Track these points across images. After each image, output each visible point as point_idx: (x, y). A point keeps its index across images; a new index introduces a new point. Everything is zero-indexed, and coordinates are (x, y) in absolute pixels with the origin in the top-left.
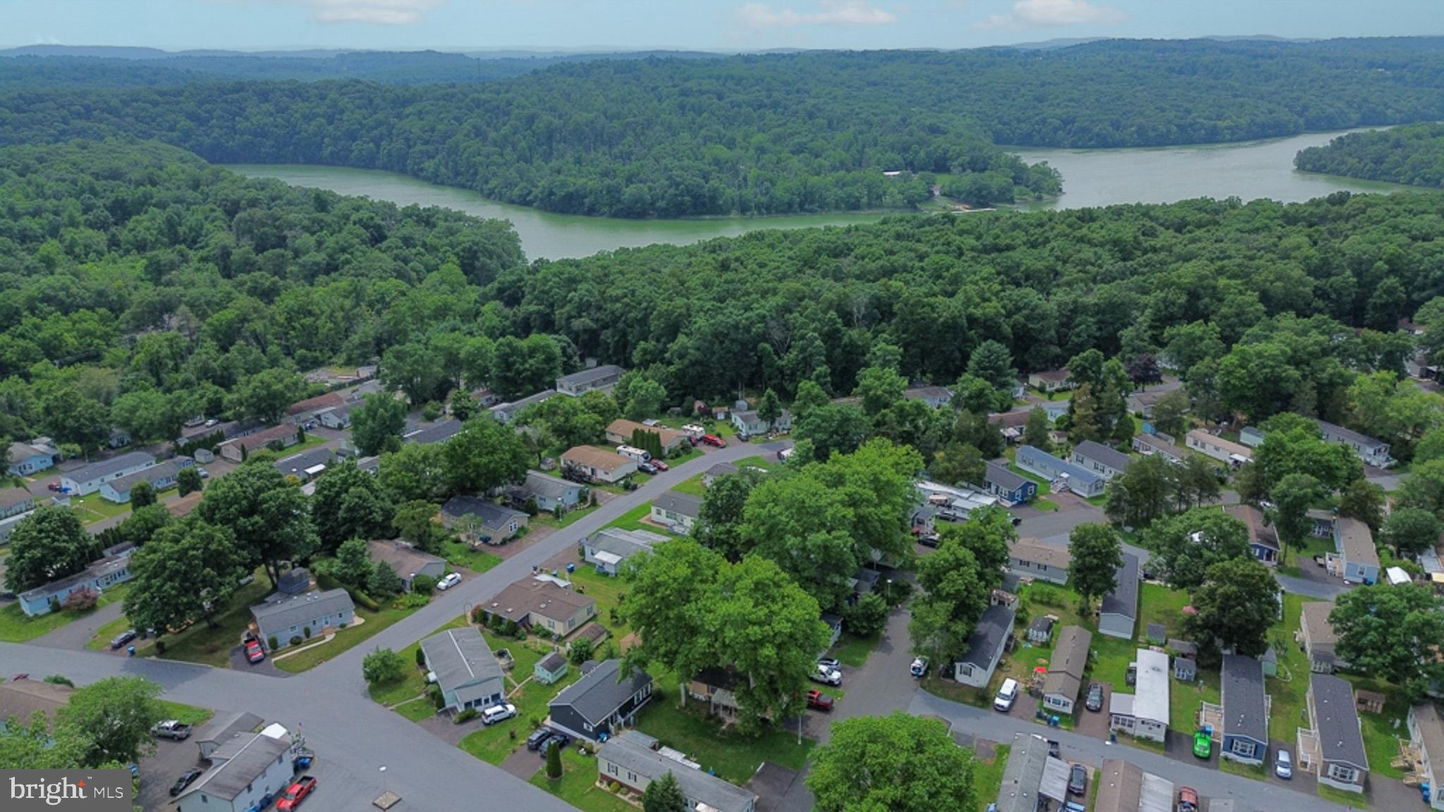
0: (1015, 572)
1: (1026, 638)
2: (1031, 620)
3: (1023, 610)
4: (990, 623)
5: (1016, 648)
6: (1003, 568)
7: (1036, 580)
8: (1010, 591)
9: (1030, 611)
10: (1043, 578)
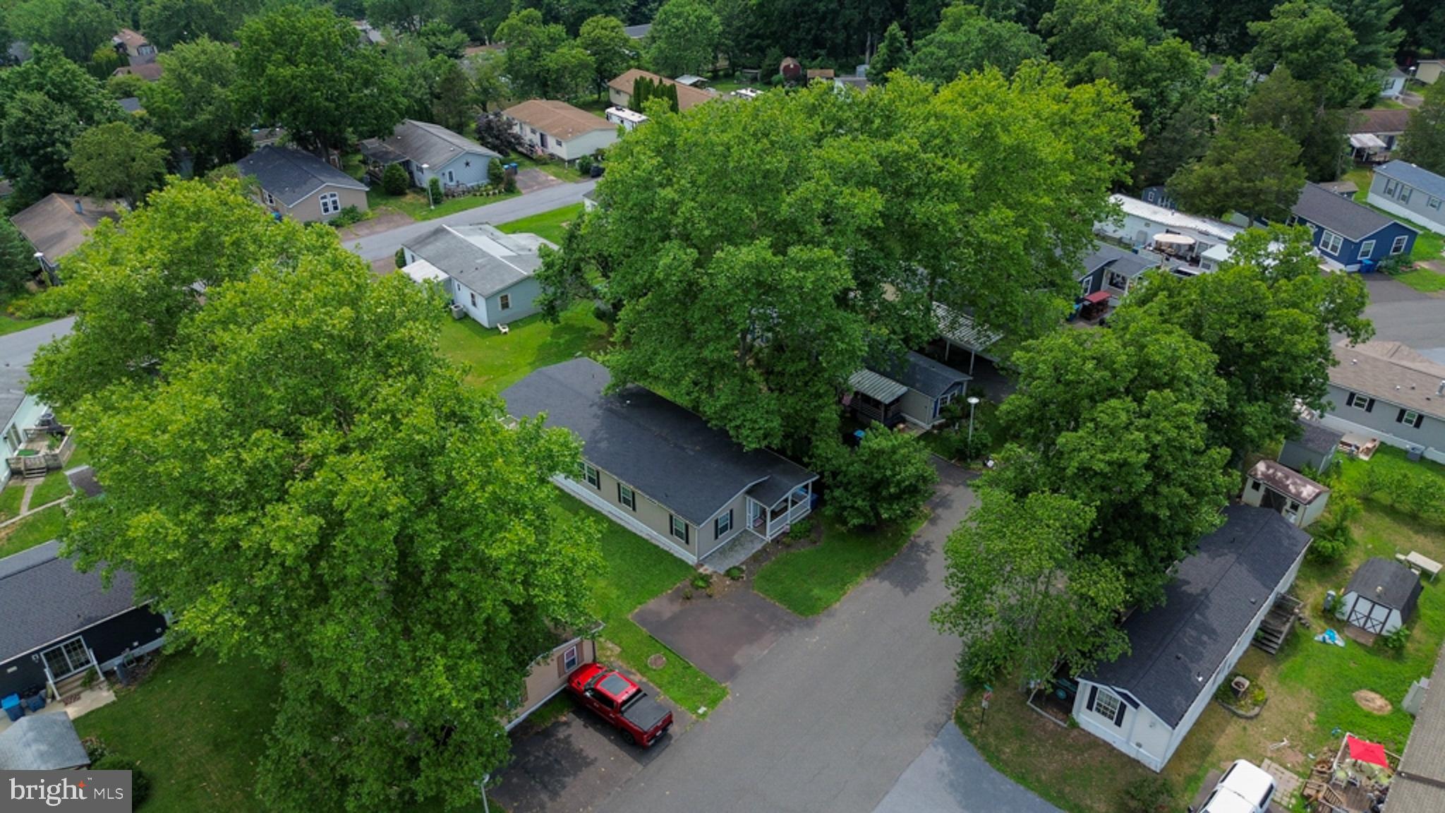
0: (1332, 421)
1: (1330, 613)
2: (1354, 563)
3: (1337, 532)
4: (1231, 558)
5: (1293, 640)
6: (1299, 406)
7: (1383, 449)
8: (1300, 468)
9: (1356, 533)
10: (1407, 445)
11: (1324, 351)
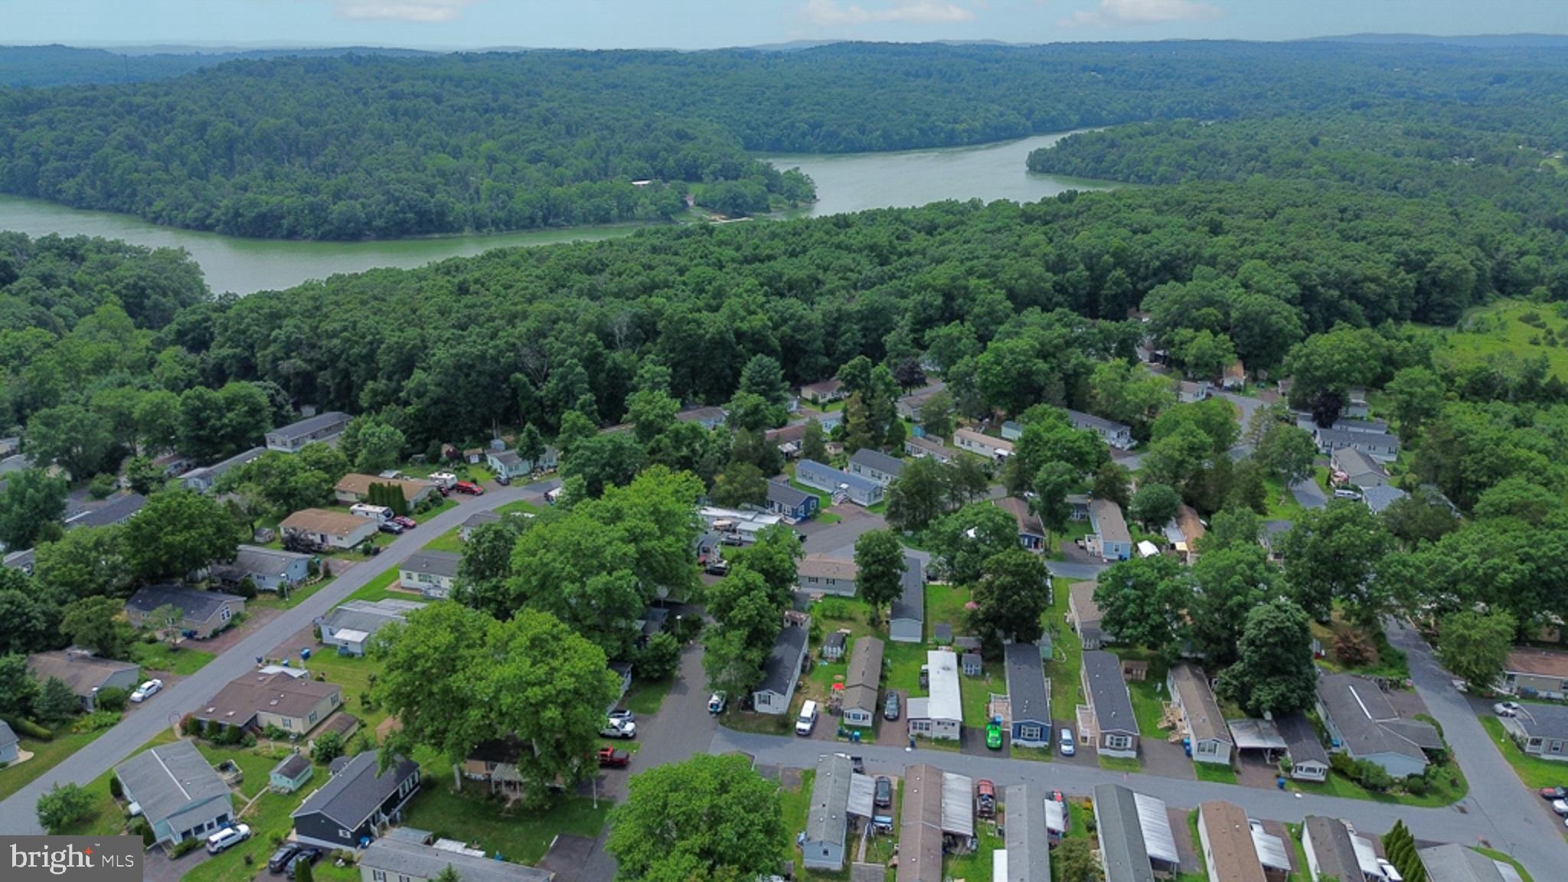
0: (805, 590)
1: (821, 656)
2: (824, 637)
3: (816, 628)
4: (785, 645)
5: (812, 667)
6: (793, 587)
7: (826, 596)
8: (801, 610)
9: (823, 628)
10: (832, 592)
11: (793, 565)
